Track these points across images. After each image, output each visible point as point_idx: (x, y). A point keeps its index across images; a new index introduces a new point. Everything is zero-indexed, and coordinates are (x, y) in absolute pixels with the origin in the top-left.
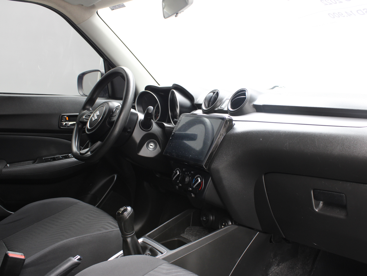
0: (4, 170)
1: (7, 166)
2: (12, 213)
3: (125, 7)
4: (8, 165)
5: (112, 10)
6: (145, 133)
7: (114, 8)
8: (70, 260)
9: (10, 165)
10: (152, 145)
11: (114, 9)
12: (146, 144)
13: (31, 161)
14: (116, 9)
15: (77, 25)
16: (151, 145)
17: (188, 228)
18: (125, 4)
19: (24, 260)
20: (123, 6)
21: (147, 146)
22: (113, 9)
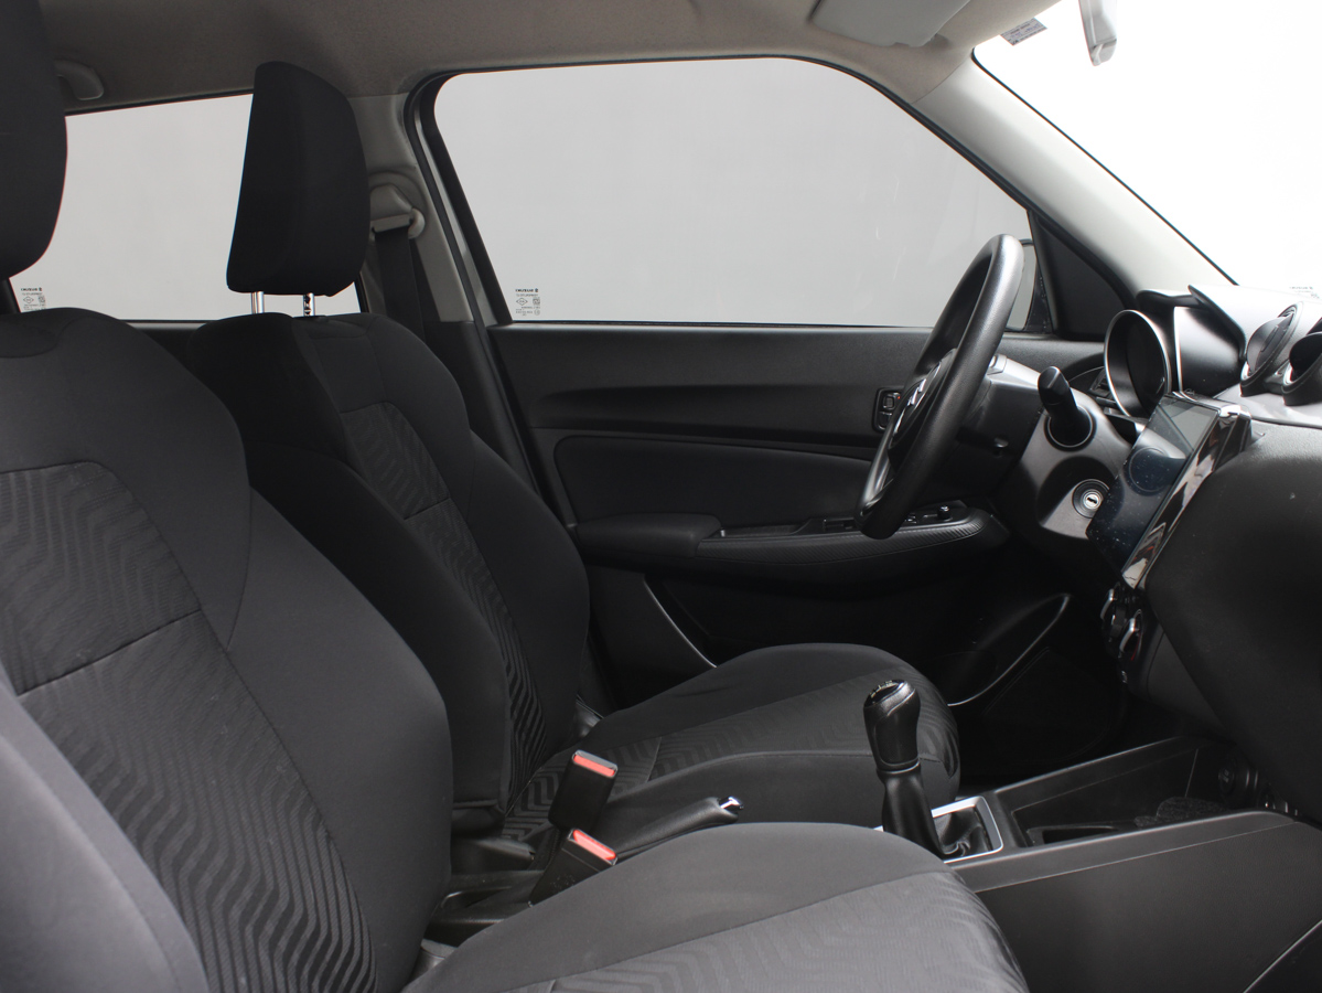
0: (706, 545)
1: (720, 534)
2: (712, 667)
3: (1045, 28)
4: (723, 533)
5: (1013, 44)
6: (1063, 456)
7: (1016, 38)
8: (705, 805)
9: (726, 533)
10: (1093, 496)
11: (1017, 42)
12: (1069, 496)
13: (789, 527)
14: (1022, 39)
15: (913, 106)
16: (1090, 500)
17: (1170, 801)
18: (1041, 17)
19: (610, 782)
20: (1039, 28)
21: (1077, 498)
22: (1013, 40)
